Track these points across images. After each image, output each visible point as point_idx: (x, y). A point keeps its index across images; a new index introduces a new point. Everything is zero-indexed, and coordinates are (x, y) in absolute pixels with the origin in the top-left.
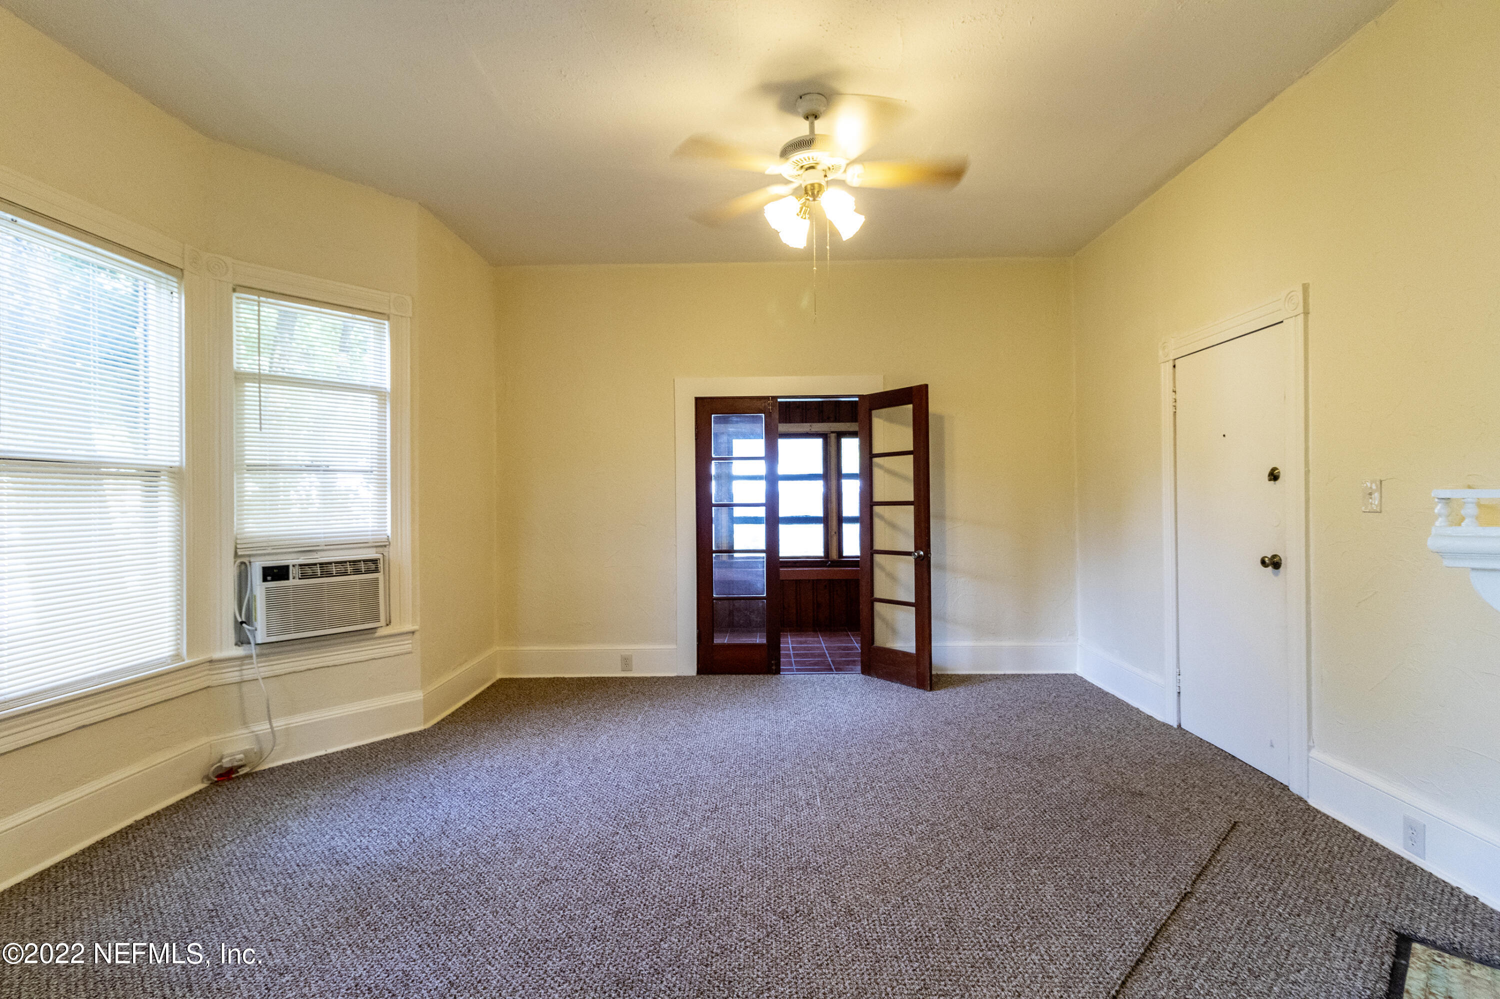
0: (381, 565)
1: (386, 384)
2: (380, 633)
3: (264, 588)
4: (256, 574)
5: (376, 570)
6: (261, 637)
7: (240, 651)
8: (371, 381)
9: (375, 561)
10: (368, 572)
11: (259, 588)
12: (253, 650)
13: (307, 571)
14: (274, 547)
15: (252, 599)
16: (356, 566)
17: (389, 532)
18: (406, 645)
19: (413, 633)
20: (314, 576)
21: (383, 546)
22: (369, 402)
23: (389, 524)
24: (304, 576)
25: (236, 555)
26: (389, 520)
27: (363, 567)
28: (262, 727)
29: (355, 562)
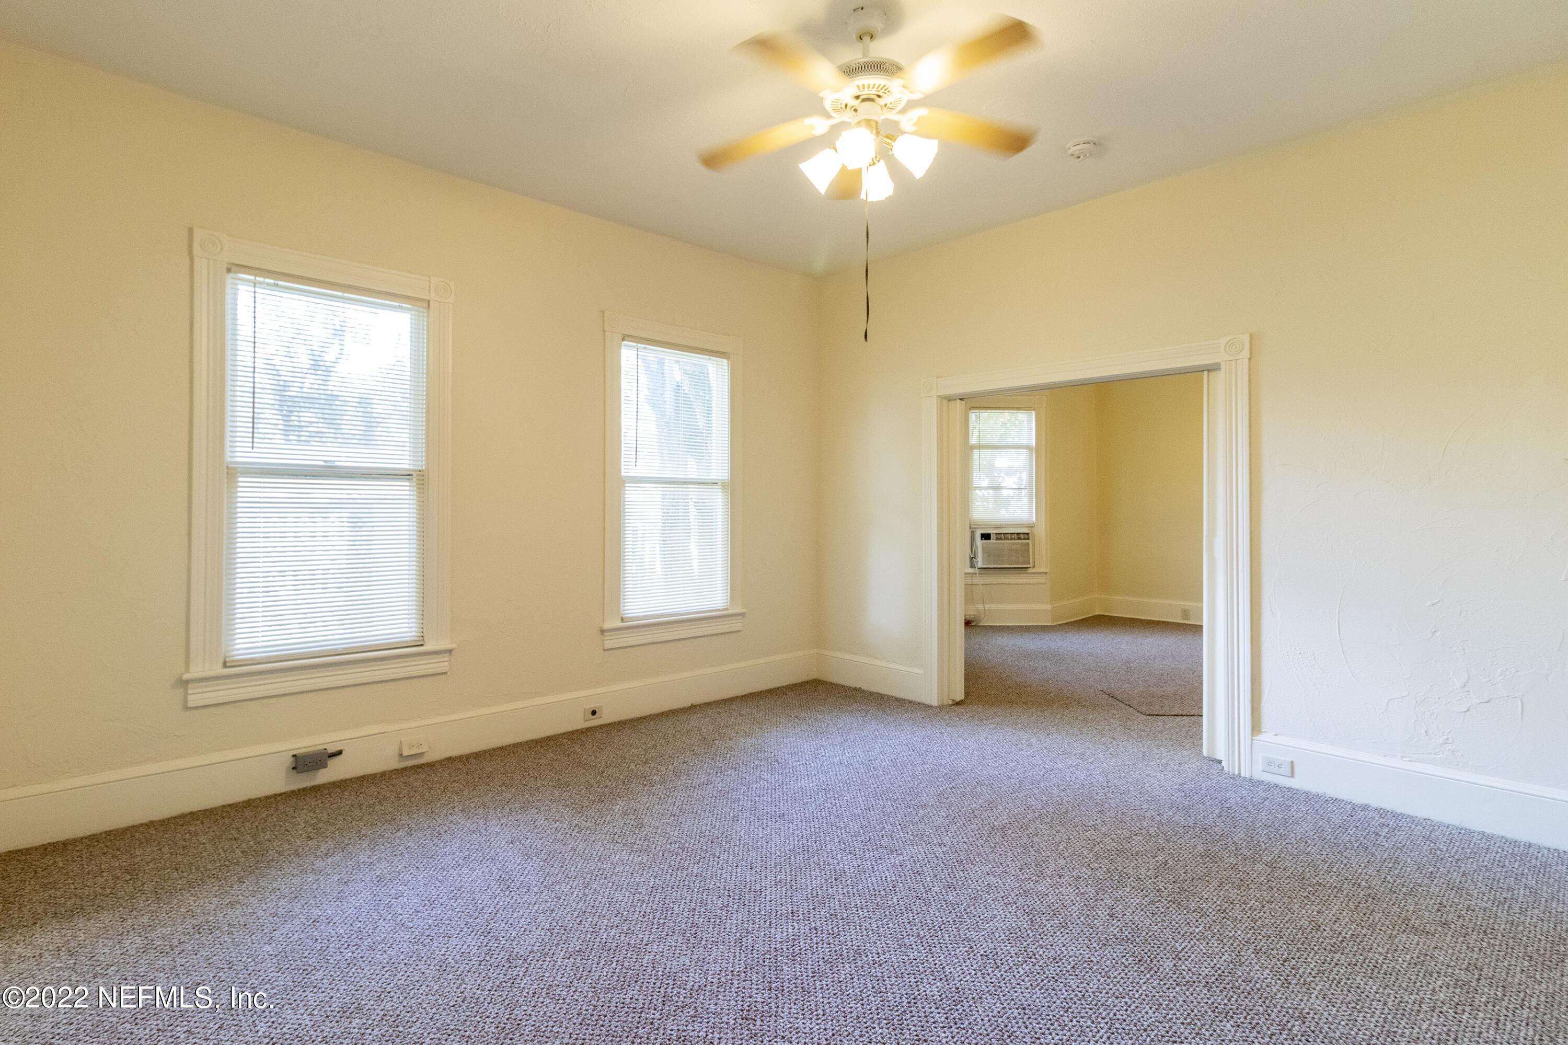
0: (1030, 536)
1: (1033, 443)
2: (1030, 570)
3: (983, 544)
4: (978, 536)
5: (1028, 539)
6: (980, 565)
7: (971, 571)
8: (1024, 442)
9: (1028, 534)
10: (1025, 539)
11: (979, 542)
12: (977, 571)
13: (999, 536)
14: (986, 525)
15: (977, 547)
16: (1019, 536)
17: (1034, 520)
18: (1042, 579)
19: (1046, 573)
20: (1001, 539)
21: (1031, 526)
22: (1023, 454)
23: (1034, 516)
24: (997, 539)
25: (970, 528)
26: (1034, 514)
27: (1022, 536)
28: (980, 607)
29: (1018, 534)
